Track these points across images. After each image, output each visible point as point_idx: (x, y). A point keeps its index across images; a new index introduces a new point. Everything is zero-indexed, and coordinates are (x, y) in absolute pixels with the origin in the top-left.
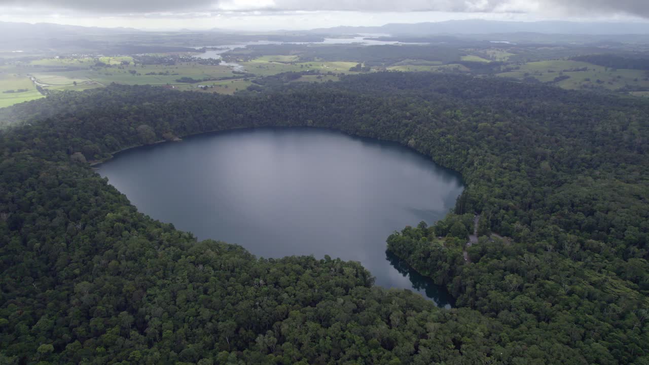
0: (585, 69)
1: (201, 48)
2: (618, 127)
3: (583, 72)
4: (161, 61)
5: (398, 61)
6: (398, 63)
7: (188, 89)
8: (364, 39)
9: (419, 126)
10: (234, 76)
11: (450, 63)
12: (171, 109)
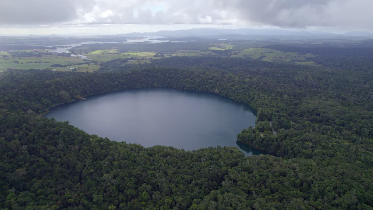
0: (271, 52)
1: (53, 46)
2: (304, 78)
3: (271, 53)
4: (30, 55)
5: (176, 51)
6: (176, 52)
7: (64, 70)
8: (149, 39)
9: (218, 82)
10: (86, 62)
11: (205, 51)
12: (75, 81)
